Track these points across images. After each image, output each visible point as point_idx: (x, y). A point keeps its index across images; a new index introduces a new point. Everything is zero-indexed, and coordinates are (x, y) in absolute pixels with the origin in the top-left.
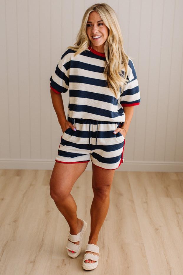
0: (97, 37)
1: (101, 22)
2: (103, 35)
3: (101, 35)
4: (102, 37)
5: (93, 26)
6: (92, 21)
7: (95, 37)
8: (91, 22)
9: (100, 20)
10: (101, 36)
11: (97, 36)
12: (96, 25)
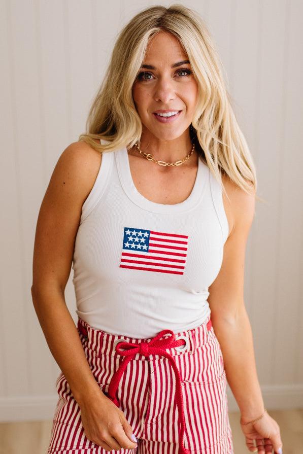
1: (185, 66)
2: (187, 107)
3: (179, 106)
4: (182, 114)
5: (159, 77)
6: (155, 62)
8: (151, 67)
9: (180, 59)
10: (180, 111)
12: (167, 74)
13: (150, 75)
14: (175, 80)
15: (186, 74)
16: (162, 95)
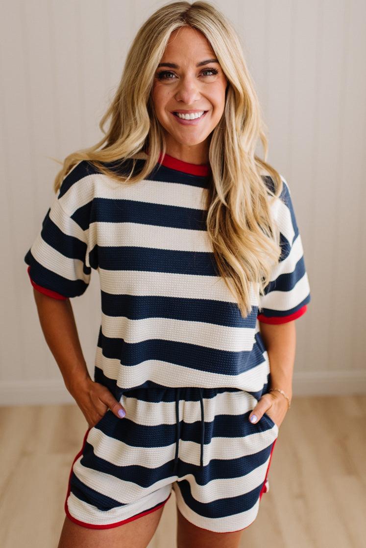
0: (193, 116)
1: (213, 65)
2: (214, 107)
3: (206, 106)
4: (208, 115)
5: (182, 77)
6: (177, 60)
7: (187, 117)
9: (208, 57)
10: (205, 112)
11: (195, 111)
12: (191, 74)
13: (173, 74)
14: (200, 80)
15: (211, 73)
16: (185, 96)
